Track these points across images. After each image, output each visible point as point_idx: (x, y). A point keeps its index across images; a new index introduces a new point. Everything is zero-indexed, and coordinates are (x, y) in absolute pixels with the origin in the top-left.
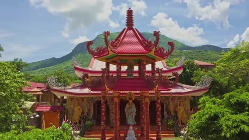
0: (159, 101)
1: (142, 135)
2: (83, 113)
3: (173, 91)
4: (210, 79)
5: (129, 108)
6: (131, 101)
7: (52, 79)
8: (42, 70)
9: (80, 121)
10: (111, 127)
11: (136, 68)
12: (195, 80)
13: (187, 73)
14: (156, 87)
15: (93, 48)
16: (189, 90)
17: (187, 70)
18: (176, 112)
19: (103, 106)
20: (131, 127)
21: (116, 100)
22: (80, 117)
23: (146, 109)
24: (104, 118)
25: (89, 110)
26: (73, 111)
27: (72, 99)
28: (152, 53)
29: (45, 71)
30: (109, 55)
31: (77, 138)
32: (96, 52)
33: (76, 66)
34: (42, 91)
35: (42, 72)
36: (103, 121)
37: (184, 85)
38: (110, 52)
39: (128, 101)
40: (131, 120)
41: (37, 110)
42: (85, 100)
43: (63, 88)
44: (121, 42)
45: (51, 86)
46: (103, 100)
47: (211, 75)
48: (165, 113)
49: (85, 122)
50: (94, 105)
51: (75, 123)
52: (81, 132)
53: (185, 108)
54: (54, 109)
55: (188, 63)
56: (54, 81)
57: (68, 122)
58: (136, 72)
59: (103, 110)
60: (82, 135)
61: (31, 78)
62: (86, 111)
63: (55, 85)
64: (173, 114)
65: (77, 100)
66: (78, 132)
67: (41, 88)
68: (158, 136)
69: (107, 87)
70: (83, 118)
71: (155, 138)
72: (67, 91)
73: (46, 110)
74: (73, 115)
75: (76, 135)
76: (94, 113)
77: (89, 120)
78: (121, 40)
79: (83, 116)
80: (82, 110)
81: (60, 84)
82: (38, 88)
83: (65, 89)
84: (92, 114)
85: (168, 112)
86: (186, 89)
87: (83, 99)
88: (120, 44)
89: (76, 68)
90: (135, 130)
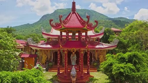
0: (89, 53)
1: (80, 70)
2: (47, 58)
3: (97, 47)
4: (118, 41)
5: (73, 56)
6: (74, 53)
7: (30, 40)
8: (21, 31)
9: (46, 63)
10: (63, 66)
11: (77, 34)
12: (110, 40)
13: (107, 35)
14: (87, 46)
15: (53, 23)
16: (106, 46)
17: (107, 34)
18: (99, 58)
19: (59, 55)
20: (74, 67)
21: (66, 52)
22: (46, 61)
23: (81, 57)
24: (59, 62)
25: (51, 57)
26: (42, 57)
27: (41, 50)
28: (85, 28)
29: (23, 32)
30: (62, 28)
31: (44, 72)
32: (55, 25)
33: (43, 32)
34: (24, 46)
35: (22, 32)
36: (59, 63)
37: (104, 44)
38: (62, 26)
39: (72, 53)
40: (73, 63)
41: (22, 57)
42: (49, 51)
43: (36, 44)
44: (69, 21)
45: (29, 43)
46: (58, 52)
47: (118, 39)
48: (93, 58)
49: (48, 63)
50: (54, 54)
51: (43, 64)
52: (46, 69)
53: (103, 56)
54: (31, 56)
55: (108, 29)
56: (31, 41)
57: (39, 64)
58: (77, 36)
59: (59, 57)
60: (47, 70)
61: (15, 36)
62: (49, 57)
63: (31, 43)
64: (97, 59)
65: (44, 51)
66: (45, 69)
67: (23, 44)
68: (88, 71)
69: (61, 46)
70: (48, 61)
71: (86, 72)
72: (38, 46)
73: (27, 57)
74: (42, 59)
75: (44, 70)
76: (53, 58)
77: (51, 62)
78: (68, 20)
79: (48, 60)
80: (47, 57)
81: (34, 42)
82: (21, 44)
83: (37, 45)
84: (52, 59)
85: (94, 58)
86: (105, 46)
87: (47, 51)
88: (68, 21)
89: (43, 33)
90: (75, 68)
